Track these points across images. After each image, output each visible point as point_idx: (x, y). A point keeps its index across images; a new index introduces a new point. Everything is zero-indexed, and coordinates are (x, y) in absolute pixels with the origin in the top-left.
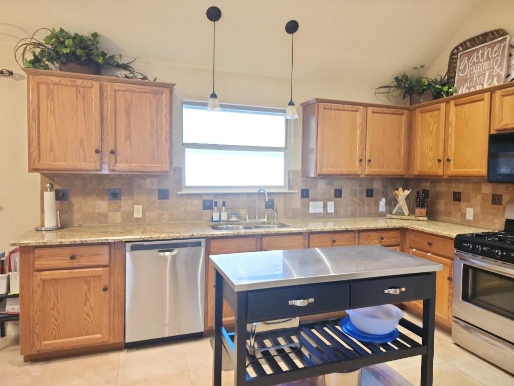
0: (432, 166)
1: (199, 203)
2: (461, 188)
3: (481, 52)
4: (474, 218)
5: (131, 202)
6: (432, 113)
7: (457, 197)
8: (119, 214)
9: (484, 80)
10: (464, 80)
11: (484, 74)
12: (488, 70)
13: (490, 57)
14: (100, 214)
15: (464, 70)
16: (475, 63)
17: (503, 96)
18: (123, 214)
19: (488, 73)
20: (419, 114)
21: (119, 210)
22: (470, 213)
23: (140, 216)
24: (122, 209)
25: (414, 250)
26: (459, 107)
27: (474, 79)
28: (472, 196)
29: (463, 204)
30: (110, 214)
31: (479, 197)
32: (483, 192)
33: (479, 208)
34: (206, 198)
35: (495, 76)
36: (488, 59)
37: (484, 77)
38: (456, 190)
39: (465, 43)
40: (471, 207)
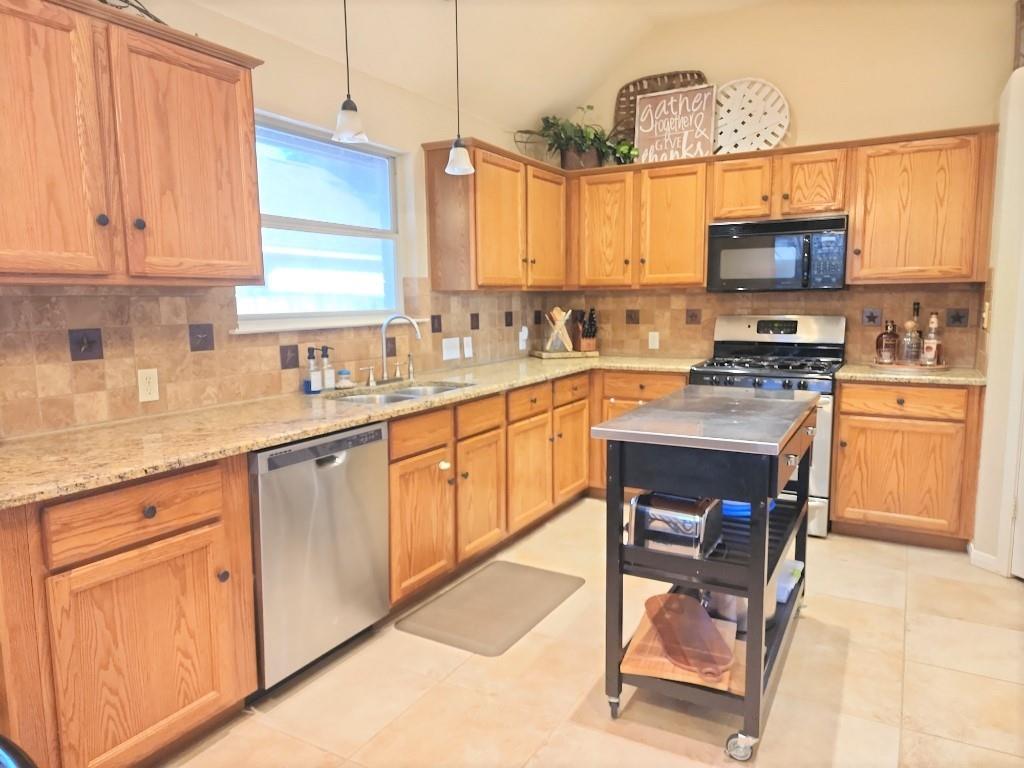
0: (612, 270)
1: (272, 353)
2: (637, 304)
3: (672, 100)
4: (661, 345)
5: (129, 361)
6: (609, 187)
7: (633, 317)
8: (102, 395)
9: (681, 144)
10: (650, 140)
11: (682, 135)
12: (686, 129)
13: (689, 110)
14: (51, 402)
15: (647, 124)
16: (663, 116)
17: (725, 171)
18: (113, 395)
19: (686, 133)
20: (587, 187)
21: (101, 387)
22: (654, 340)
23: (155, 396)
24: (109, 384)
25: (612, 400)
26: (656, 181)
27: (666, 141)
28: (656, 313)
29: (642, 328)
30: (78, 399)
31: (668, 314)
32: (673, 307)
33: (667, 332)
34: (286, 341)
35: (698, 140)
36: (685, 113)
37: (681, 139)
38: (630, 307)
39: (640, 81)
40: (655, 330)
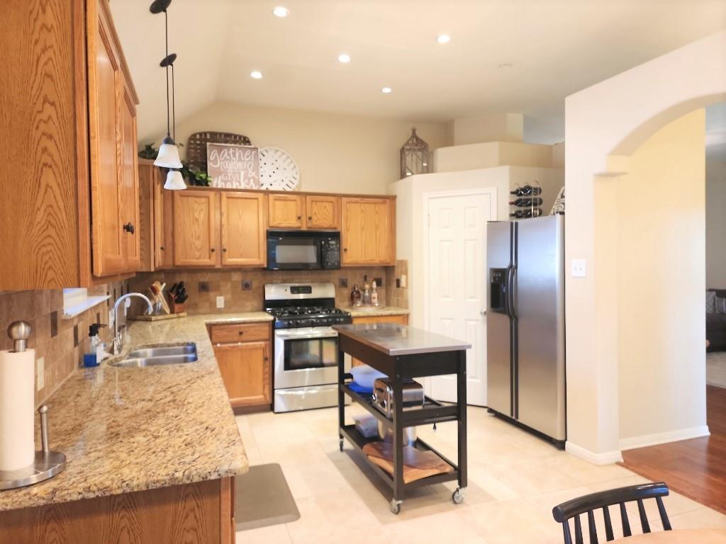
2: (206, 278)
3: (231, 151)
4: (225, 305)
6: (197, 200)
7: (204, 287)
9: (240, 178)
10: (218, 173)
11: (240, 173)
12: (243, 170)
13: (243, 159)
15: (215, 161)
16: (226, 159)
17: (275, 200)
19: (242, 173)
22: (220, 302)
27: (229, 175)
28: (222, 283)
29: (212, 294)
31: (229, 285)
32: (233, 280)
33: (229, 296)
35: (251, 178)
36: (240, 160)
37: (240, 176)
38: (201, 280)
39: (205, 134)
40: (221, 295)
